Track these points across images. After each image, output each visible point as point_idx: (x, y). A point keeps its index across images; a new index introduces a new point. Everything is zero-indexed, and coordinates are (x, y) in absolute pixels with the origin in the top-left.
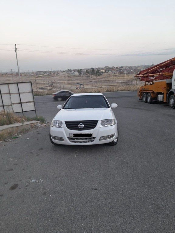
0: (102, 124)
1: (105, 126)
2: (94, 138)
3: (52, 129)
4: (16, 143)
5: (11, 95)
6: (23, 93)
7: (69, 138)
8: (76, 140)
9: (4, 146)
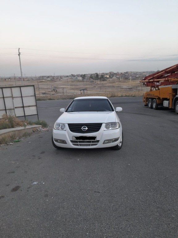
0: (106, 128)
1: (110, 129)
2: (98, 141)
3: (55, 131)
4: (17, 147)
5: (14, 99)
6: (26, 97)
7: (72, 141)
8: (79, 143)
9: (6, 149)
